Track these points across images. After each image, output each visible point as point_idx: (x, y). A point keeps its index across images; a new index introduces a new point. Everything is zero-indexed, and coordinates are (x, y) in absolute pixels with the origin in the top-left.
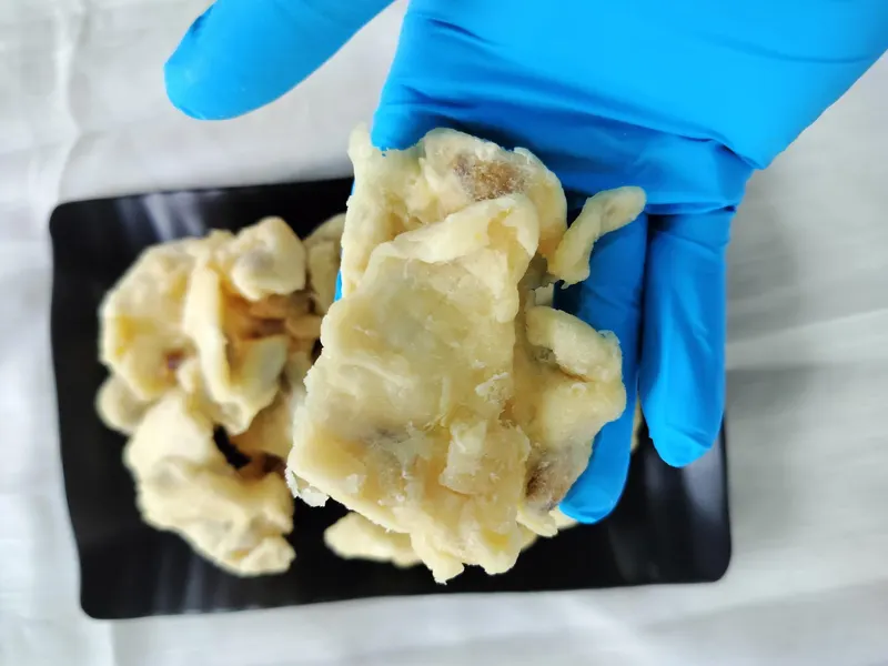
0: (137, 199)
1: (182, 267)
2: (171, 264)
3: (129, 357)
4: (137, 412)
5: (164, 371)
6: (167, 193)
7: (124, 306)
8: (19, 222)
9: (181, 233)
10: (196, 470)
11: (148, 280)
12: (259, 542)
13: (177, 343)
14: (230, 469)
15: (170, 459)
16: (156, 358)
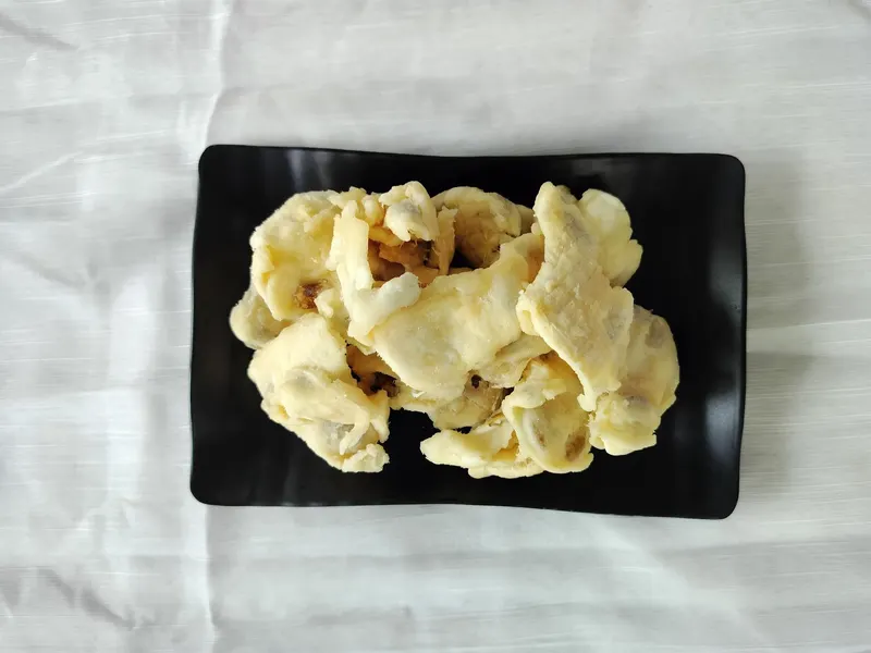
1: (325, 212)
2: (314, 209)
3: (272, 282)
5: (300, 297)
7: (271, 239)
8: (171, 155)
10: (331, 377)
11: (292, 219)
12: (365, 446)
13: (314, 276)
15: (306, 367)
16: (294, 284)
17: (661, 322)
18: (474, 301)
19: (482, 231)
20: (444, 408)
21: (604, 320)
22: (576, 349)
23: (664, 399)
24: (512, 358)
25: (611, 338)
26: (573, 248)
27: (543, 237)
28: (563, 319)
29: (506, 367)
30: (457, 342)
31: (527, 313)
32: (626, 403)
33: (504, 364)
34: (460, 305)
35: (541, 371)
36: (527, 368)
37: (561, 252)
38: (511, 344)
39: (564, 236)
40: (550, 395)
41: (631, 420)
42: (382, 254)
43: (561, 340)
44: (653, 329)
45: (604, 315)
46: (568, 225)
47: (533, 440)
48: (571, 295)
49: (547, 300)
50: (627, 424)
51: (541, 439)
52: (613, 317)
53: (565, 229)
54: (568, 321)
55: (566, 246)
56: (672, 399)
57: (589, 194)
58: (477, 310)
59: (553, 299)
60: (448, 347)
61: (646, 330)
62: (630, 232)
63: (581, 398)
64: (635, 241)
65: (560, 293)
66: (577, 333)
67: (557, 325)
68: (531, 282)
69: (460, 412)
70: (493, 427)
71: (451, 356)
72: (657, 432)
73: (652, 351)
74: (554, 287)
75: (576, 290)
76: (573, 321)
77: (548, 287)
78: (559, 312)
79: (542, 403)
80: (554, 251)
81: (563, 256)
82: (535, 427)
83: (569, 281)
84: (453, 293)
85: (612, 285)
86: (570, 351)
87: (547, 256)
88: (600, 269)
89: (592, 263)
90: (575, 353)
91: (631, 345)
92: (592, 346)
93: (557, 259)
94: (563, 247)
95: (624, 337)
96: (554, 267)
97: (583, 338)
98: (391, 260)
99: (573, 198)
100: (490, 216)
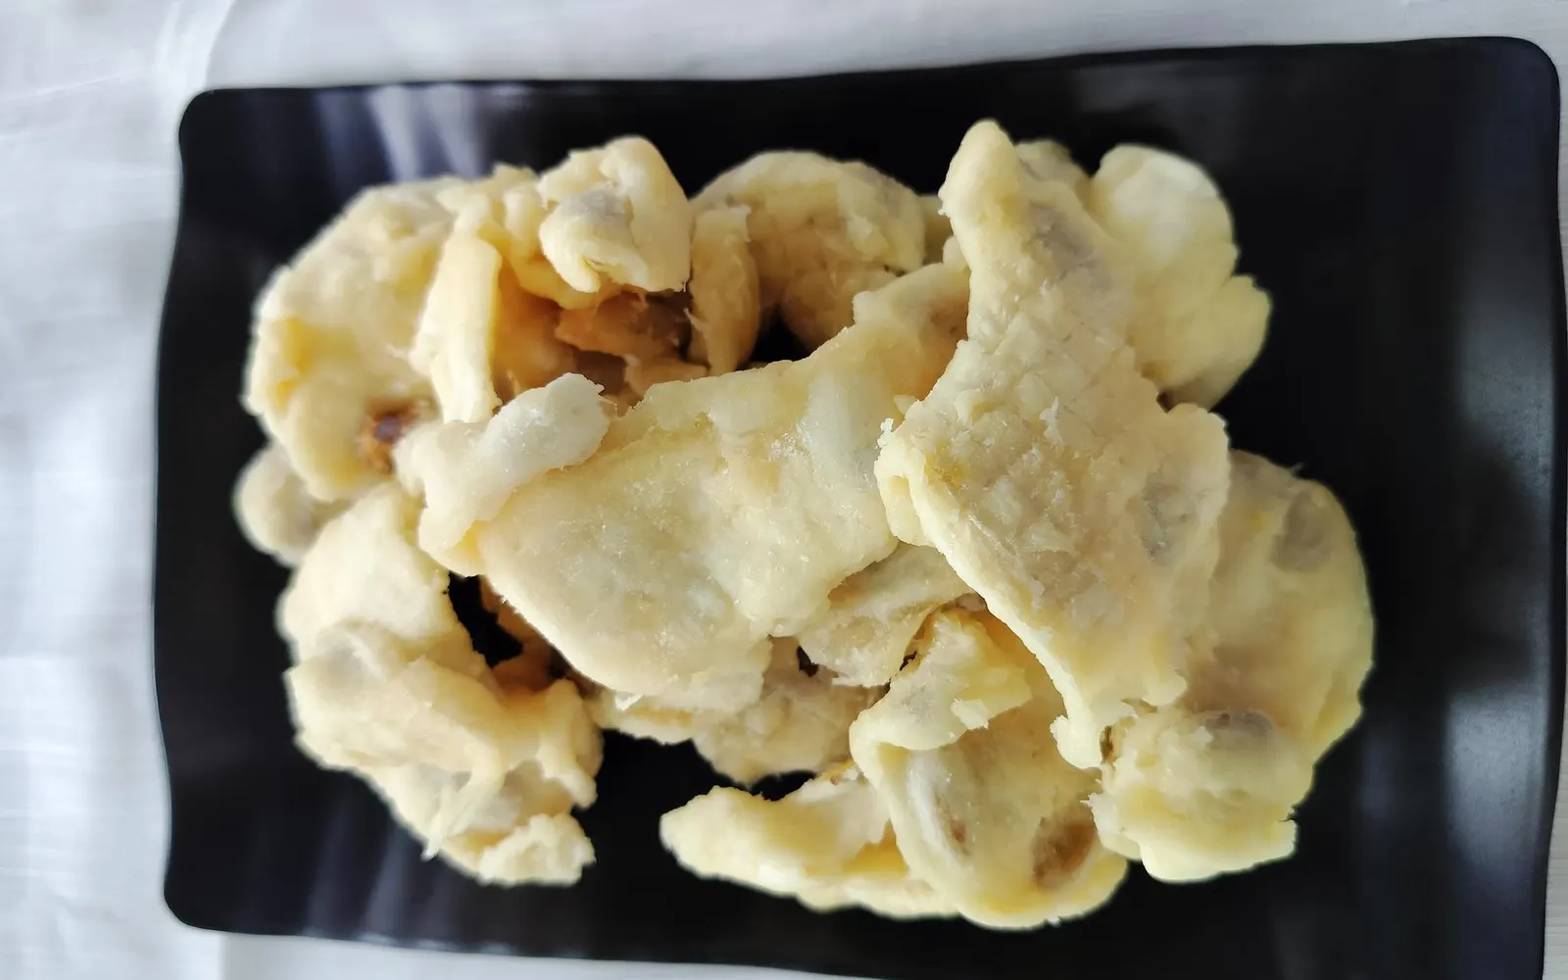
0: (357, 92)
1: (426, 231)
2: (405, 224)
3: (297, 407)
4: (310, 522)
5: (367, 443)
6: (416, 84)
7: (301, 300)
9: (434, 165)
10: (405, 652)
11: (355, 251)
12: (522, 822)
13: (400, 389)
14: (478, 662)
15: (354, 625)
16: (353, 413)
17: (1320, 499)
18: (757, 450)
19: (824, 265)
20: (733, 726)
21: (1131, 505)
22: (1037, 588)
23: (1326, 715)
24: (881, 606)
25: (1154, 551)
26: (1049, 301)
27: (968, 271)
28: (1003, 499)
29: (864, 629)
30: (720, 564)
31: (902, 483)
32: (1204, 736)
33: (857, 623)
34: (721, 462)
35: (955, 642)
36: (924, 633)
37: (1014, 309)
38: (874, 567)
39: (1023, 266)
40: (974, 716)
41: (1216, 787)
42: (563, 333)
43: (992, 563)
44: (1294, 521)
45: (1132, 485)
46: (1039, 235)
47: (934, 835)
48: (1034, 430)
49: (959, 447)
50: (1205, 798)
51: (958, 835)
52: (1158, 492)
53: (1028, 247)
54: (1016, 506)
55: (1029, 293)
56: (1350, 715)
57: (1119, 160)
58: (769, 475)
59: (977, 442)
60: (697, 575)
61: (1274, 523)
62: (1231, 253)
63: (1059, 728)
64: (1246, 281)
65: (997, 425)
66: (1042, 539)
67: (986, 518)
68: (922, 394)
69: (773, 736)
70: (840, 788)
71: (704, 600)
72: (1303, 815)
73: (1291, 581)
74: (983, 409)
75: (1049, 415)
76: (1035, 507)
77: (962, 410)
78: (990, 482)
79: (953, 737)
80: (994, 307)
81: (1017, 325)
82: (942, 801)
83: (1027, 389)
84: (702, 428)
85: (1166, 401)
86: (1021, 596)
87: (975, 323)
88: (1129, 355)
89: (1106, 342)
90: (1036, 604)
91: (1225, 569)
92: (1088, 581)
93: (1000, 329)
94: (1019, 296)
95: (1200, 546)
96: (989, 353)
97: (1062, 554)
98: (583, 345)
99: (1075, 172)
100: (837, 223)
